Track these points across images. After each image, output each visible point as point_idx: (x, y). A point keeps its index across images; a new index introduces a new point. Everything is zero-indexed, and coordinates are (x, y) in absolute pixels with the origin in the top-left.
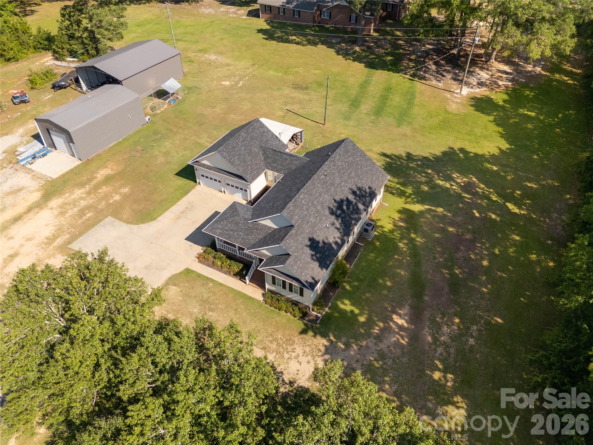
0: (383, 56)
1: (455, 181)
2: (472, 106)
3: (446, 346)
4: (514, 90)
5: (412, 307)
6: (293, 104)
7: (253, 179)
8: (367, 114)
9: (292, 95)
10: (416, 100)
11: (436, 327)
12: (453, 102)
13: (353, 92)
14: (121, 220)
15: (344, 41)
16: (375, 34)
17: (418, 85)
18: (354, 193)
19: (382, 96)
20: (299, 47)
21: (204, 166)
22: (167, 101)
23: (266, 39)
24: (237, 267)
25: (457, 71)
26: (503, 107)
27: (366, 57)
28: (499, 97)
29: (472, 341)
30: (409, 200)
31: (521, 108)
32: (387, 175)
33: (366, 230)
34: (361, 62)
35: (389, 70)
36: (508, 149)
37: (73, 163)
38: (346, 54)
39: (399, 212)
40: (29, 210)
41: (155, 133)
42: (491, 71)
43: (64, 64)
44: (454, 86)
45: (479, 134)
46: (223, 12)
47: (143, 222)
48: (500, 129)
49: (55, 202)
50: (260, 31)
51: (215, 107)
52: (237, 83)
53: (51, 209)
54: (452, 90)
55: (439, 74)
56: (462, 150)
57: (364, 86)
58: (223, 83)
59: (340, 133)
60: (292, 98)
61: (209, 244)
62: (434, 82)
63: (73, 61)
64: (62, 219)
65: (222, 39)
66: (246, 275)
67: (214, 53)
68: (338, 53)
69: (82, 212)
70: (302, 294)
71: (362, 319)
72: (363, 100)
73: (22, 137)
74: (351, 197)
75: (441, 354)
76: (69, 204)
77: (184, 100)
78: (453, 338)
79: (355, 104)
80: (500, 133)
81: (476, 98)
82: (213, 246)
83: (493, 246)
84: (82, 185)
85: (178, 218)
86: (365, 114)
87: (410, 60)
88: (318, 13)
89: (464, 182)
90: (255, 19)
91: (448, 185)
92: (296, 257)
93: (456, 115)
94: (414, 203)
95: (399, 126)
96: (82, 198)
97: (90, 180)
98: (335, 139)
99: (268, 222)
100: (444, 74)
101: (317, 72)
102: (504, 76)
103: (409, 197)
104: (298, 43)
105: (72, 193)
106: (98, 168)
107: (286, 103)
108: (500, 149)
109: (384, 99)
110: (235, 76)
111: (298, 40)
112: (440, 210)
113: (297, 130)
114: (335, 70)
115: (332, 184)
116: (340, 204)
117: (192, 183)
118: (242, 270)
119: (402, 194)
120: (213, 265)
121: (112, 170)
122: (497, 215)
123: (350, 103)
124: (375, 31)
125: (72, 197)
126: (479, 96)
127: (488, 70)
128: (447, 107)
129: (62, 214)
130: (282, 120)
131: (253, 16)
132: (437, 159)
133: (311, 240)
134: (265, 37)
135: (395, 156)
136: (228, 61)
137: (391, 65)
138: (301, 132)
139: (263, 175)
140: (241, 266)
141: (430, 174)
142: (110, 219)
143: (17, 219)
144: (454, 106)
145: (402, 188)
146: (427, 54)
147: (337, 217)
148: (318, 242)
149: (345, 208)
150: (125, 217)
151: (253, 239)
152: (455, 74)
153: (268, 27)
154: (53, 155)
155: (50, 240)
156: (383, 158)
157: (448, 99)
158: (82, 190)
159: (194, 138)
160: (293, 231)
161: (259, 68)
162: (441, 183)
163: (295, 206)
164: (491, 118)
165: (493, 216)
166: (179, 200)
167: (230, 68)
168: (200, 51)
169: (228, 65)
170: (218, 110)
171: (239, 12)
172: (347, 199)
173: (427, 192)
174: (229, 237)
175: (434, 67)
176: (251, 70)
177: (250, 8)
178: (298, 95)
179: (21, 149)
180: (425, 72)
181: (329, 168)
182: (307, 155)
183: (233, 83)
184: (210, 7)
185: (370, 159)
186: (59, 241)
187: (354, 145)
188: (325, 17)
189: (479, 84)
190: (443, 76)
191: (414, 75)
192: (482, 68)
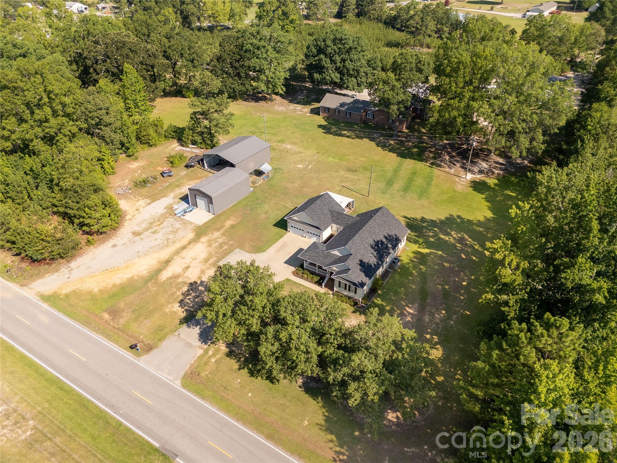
0: (411, 149)
1: (452, 236)
2: (471, 187)
3: (437, 324)
4: (504, 177)
5: (420, 305)
6: (346, 182)
7: (325, 229)
8: (398, 191)
9: (346, 176)
10: (434, 182)
11: (432, 315)
12: (460, 184)
13: (389, 175)
14: (245, 251)
15: (383, 135)
16: (406, 131)
17: (436, 171)
18: (386, 238)
19: (409, 178)
20: (350, 139)
21: (294, 220)
22: (262, 178)
23: (325, 133)
24: (316, 279)
25: (465, 162)
26: (493, 189)
27: (398, 149)
28: (492, 181)
29: (452, 322)
30: (421, 246)
31: (506, 190)
32: (408, 229)
33: (394, 262)
34: (394, 152)
35: (415, 159)
36: (492, 217)
37: (210, 216)
38: (383, 146)
39: (413, 252)
40: (190, 243)
41: (257, 199)
42: (489, 162)
43: (188, 149)
44: (462, 172)
45: (475, 207)
46: (292, 109)
47: (258, 253)
48: (488, 204)
49: (204, 239)
50: (320, 126)
51: (294, 183)
52: (308, 166)
53: (203, 243)
54: (460, 175)
55: (452, 163)
56: (459, 217)
57: (396, 171)
58: (298, 166)
59: (379, 203)
60: (346, 178)
61: (299, 265)
62: (448, 170)
63: (194, 148)
64: (210, 249)
65: (294, 132)
66: (323, 282)
67: (289, 143)
68: (378, 145)
69: (221, 246)
70: (356, 293)
71: (388, 308)
72: (396, 180)
73: (174, 199)
74: (384, 240)
75: (434, 328)
76: (213, 241)
77: (273, 178)
78: (442, 321)
79: (390, 183)
80: (489, 207)
81: (475, 181)
82: (302, 266)
83: (472, 275)
84: (218, 230)
85: (279, 251)
86: (397, 190)
87: (431, 152)
88: (364, 114)
89: (458, 237)
90: (316, 117)
91: (447, 239)
92: (353, 271)
93: (460, 193)
94: (424, 248)
95: (420, 199)
96: (219, 237)
97: (222, 227)
98: (376, 207)
99: (336, 253)
100: (456, 163)
101: (363, 159)
102: (499, 166)
103: (421, 244)
104: (348, 137)
105: (213, 234)
106: (225, 220)
107: (342, 181)
108: (485, 217)
109: (410, 180)
110: (306, 161)
111: (348, 134)
112: (440, 253)
113: (350, 200)
114: (376, 158)
115: (374, 233)
116: (377, 243)
117: (284, 231)
118: (320, 280)
119: (416, 242)
120: (302, 277)
121: (234, 221)
122: (476, 257)
123: (386, 182)
124: (407, 128)
125: (213, 237)
126: (478, 181)
127: (487, 161)
128: (455, 188)
129: (210, 246)
130: (339, 193)
131: (315, 114)
132: (442, 222)
133: (361, 261)
134: (324, 131)
135: (413, 218)
136: (300, 150)
137: (416, 155)
138: (353, 202)
139: (330, 227)
140: (319, 278)
141: (436, 231)
142: (238, 250)
143: (184, 248)
144: (460, 187)
145: (416, 238)
146: (444, 147)
147: (375, 251)
148: (365, 263)
149: (380, 245)
150: (247, 249)
151: (327, 261)
152: (463, 163)
153: (326, 123)
154: (196, 210)
155: (206, 260)
156: (405, 219)
157: (456, 182)
158: (218, 233)
159: (282, 203)
160: (352, 257)
161: (322, 155)
162: (443, 237)
163: (352, 243)
164: (484, 196)
165: (474, 258)
166: (277, 240)
167: (302, 155)
168: (279, 141)
169: (300, 153)
170: (296, 185)
171: (304, 110)
172: (381, 241)
173: (433, 242)
174: (314, 261)
175: (447, 158)
176: (316, 157)
177: (312, 107)
178: (350, 175)
179: (175, 207)
180: (441, 161)
181: (372, 223)
182: (358, 216)
183: (305, 166)
184: (282, 106)
185: (397, 220)
186: (211, 261)
187: (388, 211)
188: (370, 117)
189: (479, 171)
190: (454, 165)
191: (432, 164)
192: (484, 160)
